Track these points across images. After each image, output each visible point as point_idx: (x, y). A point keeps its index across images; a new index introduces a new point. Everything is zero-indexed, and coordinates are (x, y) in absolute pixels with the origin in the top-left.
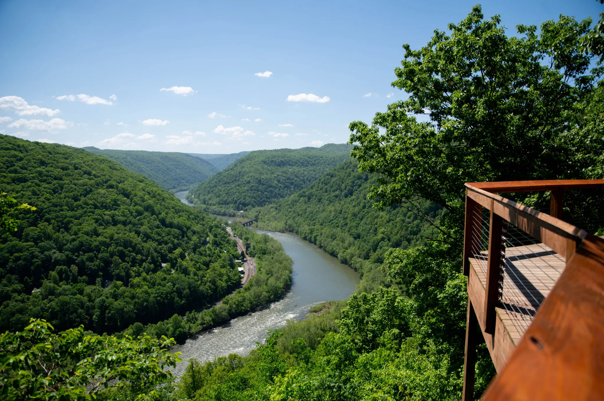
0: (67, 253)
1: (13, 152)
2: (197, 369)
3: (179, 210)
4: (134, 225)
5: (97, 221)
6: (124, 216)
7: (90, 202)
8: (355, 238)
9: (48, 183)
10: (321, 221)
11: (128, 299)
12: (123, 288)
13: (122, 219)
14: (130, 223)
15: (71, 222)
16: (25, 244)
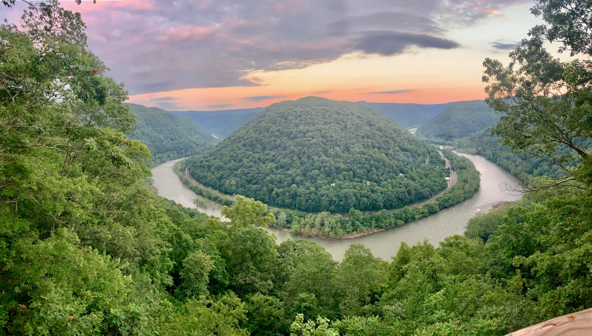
0: (348, 164)
1: (325, 107)
2: (406, 249)
3: (411, 141)
4: (385, 149)
5: (364, 146)
6: (379, 143)
7: (360, 134)
8: (523, 160)
9: (340, 125)
10: (500, 148)
11: (379, 194)
12: (377, 187)
13: (377, 145)
14: (382, 148)
15: (350, 147)
16: (328, 159)
